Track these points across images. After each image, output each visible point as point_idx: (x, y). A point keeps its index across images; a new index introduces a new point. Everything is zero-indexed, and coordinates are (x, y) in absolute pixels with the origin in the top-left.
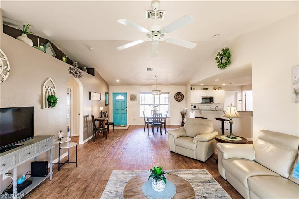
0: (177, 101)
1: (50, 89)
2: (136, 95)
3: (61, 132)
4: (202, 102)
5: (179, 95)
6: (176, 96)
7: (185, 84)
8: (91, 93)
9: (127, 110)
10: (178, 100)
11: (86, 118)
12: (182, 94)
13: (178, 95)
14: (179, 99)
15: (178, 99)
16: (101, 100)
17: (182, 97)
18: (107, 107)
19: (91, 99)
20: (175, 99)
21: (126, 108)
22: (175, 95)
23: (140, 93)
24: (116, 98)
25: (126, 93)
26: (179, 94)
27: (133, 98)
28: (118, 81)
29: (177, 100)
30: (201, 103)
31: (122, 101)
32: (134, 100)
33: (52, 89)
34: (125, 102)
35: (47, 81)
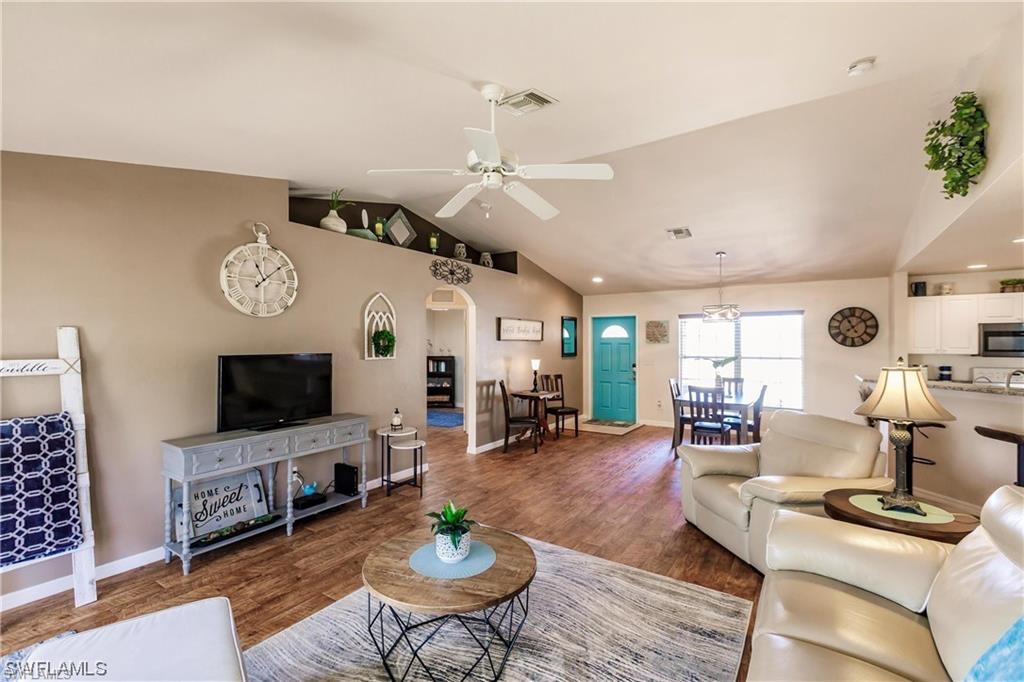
0: (843, 343)
1: (381, 318)
2: (667, 322)
3: (397, 412)
4: (986, 351)
5: (851, 319)
6: (837, 324)
7: (881, 269)
8: (502, 321)
9: (634, 373)
10: (849, 342)
11: (485, 389)
12: (867, 316)
13: (845, 317)
14: (851, 334)
15: (845, 338)
16: (542, 339)
17: (867, 327)
18: (568, 361)
19: (502, 338)
20: (834, 337)
21: (634, 366)
22: (833, 318)
23: (681, 316)
24: (601, 334)
25: (634, 317)
26: (853, 315)
27: (657, 333)
28: (597, 280)
29: (840, 338)
30: (979, 355)
31: (620, 342)
32: (659, 342)
33: (384, 317)
34: (630, 344)
35: (375, 298)
